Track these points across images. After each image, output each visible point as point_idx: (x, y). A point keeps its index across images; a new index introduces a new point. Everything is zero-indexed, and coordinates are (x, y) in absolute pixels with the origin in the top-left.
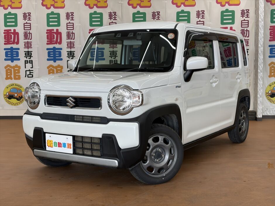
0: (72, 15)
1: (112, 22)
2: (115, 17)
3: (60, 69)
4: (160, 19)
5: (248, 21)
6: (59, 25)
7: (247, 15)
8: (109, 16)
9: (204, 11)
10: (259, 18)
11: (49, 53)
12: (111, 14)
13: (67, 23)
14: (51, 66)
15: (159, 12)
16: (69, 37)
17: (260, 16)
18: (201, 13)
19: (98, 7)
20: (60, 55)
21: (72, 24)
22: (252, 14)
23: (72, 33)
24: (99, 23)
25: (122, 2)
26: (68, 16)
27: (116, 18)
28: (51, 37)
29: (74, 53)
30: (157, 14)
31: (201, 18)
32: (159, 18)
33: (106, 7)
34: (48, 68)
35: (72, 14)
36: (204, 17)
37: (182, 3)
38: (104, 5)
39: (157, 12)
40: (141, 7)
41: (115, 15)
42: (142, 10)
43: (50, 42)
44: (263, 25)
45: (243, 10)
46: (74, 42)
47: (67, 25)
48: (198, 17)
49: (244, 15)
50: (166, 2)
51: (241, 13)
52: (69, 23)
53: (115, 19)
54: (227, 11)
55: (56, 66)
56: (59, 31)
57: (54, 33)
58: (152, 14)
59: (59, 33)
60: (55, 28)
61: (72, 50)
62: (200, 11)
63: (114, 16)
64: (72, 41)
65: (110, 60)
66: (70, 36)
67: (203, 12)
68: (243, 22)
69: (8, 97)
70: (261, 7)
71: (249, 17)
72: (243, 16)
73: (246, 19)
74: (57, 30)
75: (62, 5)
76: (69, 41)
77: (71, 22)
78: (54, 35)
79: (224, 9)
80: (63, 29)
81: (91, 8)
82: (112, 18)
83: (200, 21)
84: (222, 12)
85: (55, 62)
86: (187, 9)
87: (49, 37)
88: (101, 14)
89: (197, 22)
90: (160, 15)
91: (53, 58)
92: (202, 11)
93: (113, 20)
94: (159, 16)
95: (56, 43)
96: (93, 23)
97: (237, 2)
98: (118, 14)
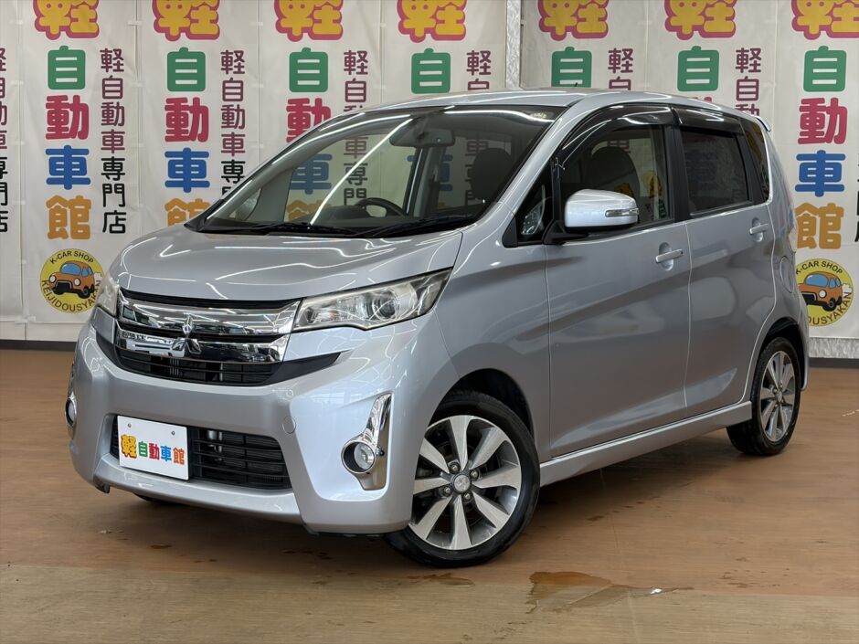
1: (111, 76)
2: (118, 64)
4: (243, 73)
5: (487, 83)
7: (486, 67)
8: (103, 59)
9: (365, 53)
12: (106, 55)
15: (242, 53)
18: (358, 58)
19: (71, 35)
24: (75, 80)
25: (139, 23)
27: (121, 67)
30: (235, 58)
31: (358, 73)
33: (95, 35)
36: (365, 70)
37: (304, 30)
38: (87, 30)
39: (236, 52)
40: (191, 36)
41: (119, 56)
42: (193, 46)
45: (473, 52)
48: (350, 71)
49: (477, 66)
50: (261, 24)
51: (469, 62)
53: (118, 67)
54: (429, 54)
58: (223, 57)
62: (355, 54)
65: (104, 185)
67: (363, 55)
71: (489, 73)
72: (473, 71)
73: (482, 78)
79: (420, 48)
81: (52, 37)
82: (111, 67)
83: (354, 81)
84: (416, 58)
86: (319, 46)
88: (81, 55)
89: (347, 83)
90: (243, 61)
92: (359, 52)
93: (114, 70)
94: (242, 64)
96: (58, 80)
97: (457, 31)
98: (128, 53)
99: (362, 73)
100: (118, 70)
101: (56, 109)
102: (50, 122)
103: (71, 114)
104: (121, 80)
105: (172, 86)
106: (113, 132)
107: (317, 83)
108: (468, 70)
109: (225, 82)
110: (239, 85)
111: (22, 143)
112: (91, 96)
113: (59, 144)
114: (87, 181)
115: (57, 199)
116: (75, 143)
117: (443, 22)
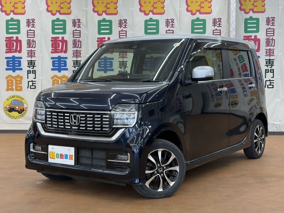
0: (33, 22)
1: (76, 29)
3: (20, 79)
4: (127, 28)
5: (220, 30)
6: (19, 32)
7: (219, 24)
8: (73, 23)
9: (173, 19)
10: (231, 27)
11: (8, 62)
12: (74, 21)
13: (28, 31)
14: (10, 76)
15: (126, 20)
16: (29, 45)
17: (231, 25)
18: (171, 21)
19: (61, 14)
20: (20, 65)
21: (33, 32)
22: (224, 23)
23: (33, 41)
24: (62, 31)
25: (86, 9)
26: (29, 23)
28: (10, 45)
29: (34, 62)
30: (123, 22)
31: (170, 27)
32: (126, 26)
33: (70, 14)
34: (7, 78)
35: (33, 20)
36: (173, 26)
37: (150, 11)
38: (67, 12)
39: (124, 20)
40: (107, 14)
41: (79, 22)
42: (108, 18)
43: (9, 50)
44: (234, 35)
45: (215, 18)
46: (35, 51)
47: (28, 33)
48: (168, 26)
49: (216, 24)
50: (134, 9)
51: (213, 22)
52: (30, 30)
54: (198, 19)
55: (15, 76)
56: (19, 39)
57: (13, 40)
58: (119, 22)
59: (18, 41)
60: (15, 36)
61: (33, 59)
62: (169, 20)
63: (78, 24)
64: (33, 49)
66: (31, 45)
67: (173, 20)
68: (214, 31)
69: (9, 110)
70: (232, 16)
71: (221, 26)
73: (218, 28)
74: (17, 38)
75: (23, 11)
76: (30, 49)
77: (32, 29)
78: (14, 43)
79: (195, 17)
80: (23, 37)
81: (53, 14)
82: (76, 26)
83: (169, 30)
84: (193, 21)
85: (14, 71)
86: (155, 17)
87: (8, 45)
88: (64, 21)
89: (166, 31)
90: (127, 23)
91: (12, 67)
92: (171, 19)
93: (77, 27)
94: (126, 24)
95: (16, 51)
96: (56, 31)
97: (208, 10)
98: (83, 21)
99: (172, 27)
100: (79, 27)
101: (55, 42)
102: (52, 47)
103: (61, 44)
104: (80, 31)
105: (99, 33)
106: (77, 50)
107: (155, 31)
108: (213, 25)
109: (120, 31)
110: (125, 32)
111: (42, 55)
112: (68, 37)
113: (56, 55)
114: (67, 69)
115: (55, 76)
116: (62, 55)
117: (203, 7)
